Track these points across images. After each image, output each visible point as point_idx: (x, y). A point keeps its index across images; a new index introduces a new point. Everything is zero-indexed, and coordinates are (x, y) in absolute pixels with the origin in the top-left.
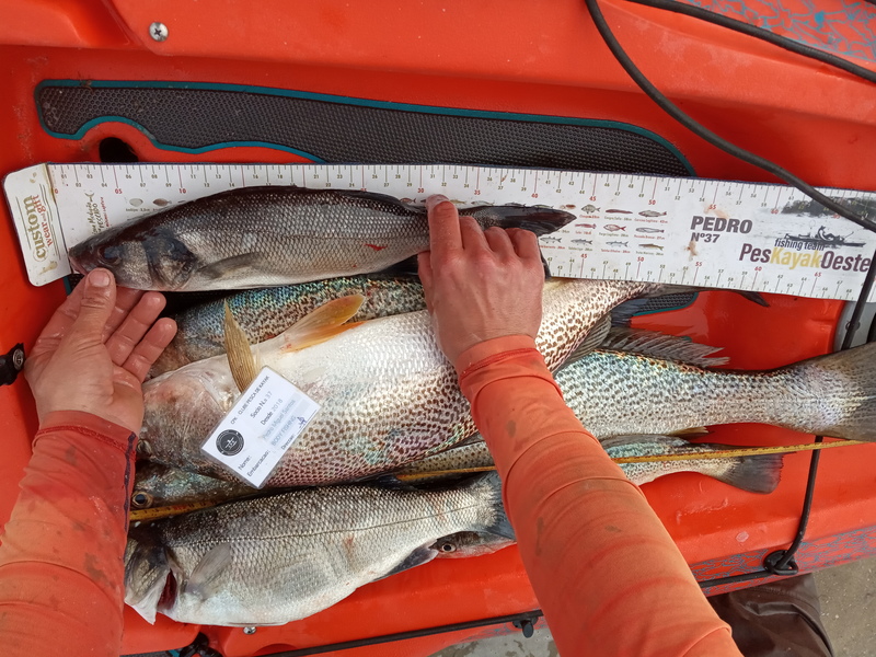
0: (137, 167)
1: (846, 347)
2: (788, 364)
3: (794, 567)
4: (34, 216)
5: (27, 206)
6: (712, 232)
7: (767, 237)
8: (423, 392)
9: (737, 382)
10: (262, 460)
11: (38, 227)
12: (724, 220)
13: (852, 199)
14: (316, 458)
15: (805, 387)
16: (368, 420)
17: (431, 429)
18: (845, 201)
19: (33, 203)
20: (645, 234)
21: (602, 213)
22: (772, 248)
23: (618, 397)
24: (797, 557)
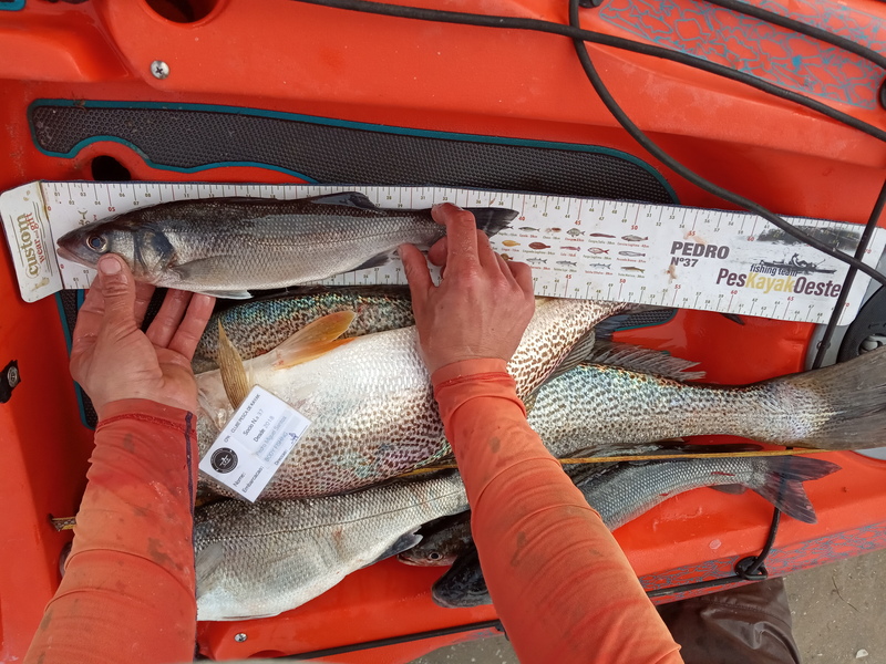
0: (130, 186)
1: (816, 366)
2: (761, 381)
3: (764, 572)
4: (27, 234)
5: (21, 224)
6: (691, 257)
7: (743, 263)
8: (412, 408)
9: (712, 396)
10: (256, 476)
11: (30, 244)
12: (703, 246)
13: (824, 229)
14: (308, 473)
15: (776, 404)
16: (359, 436)
17: (420, 443)
18: (817, 231)
19: (26, 220)
20: (627, 257)
21: (587, 237)
22: (747, 273)
23: (599, 410)
24: (767, 563)
